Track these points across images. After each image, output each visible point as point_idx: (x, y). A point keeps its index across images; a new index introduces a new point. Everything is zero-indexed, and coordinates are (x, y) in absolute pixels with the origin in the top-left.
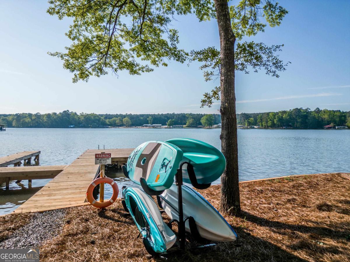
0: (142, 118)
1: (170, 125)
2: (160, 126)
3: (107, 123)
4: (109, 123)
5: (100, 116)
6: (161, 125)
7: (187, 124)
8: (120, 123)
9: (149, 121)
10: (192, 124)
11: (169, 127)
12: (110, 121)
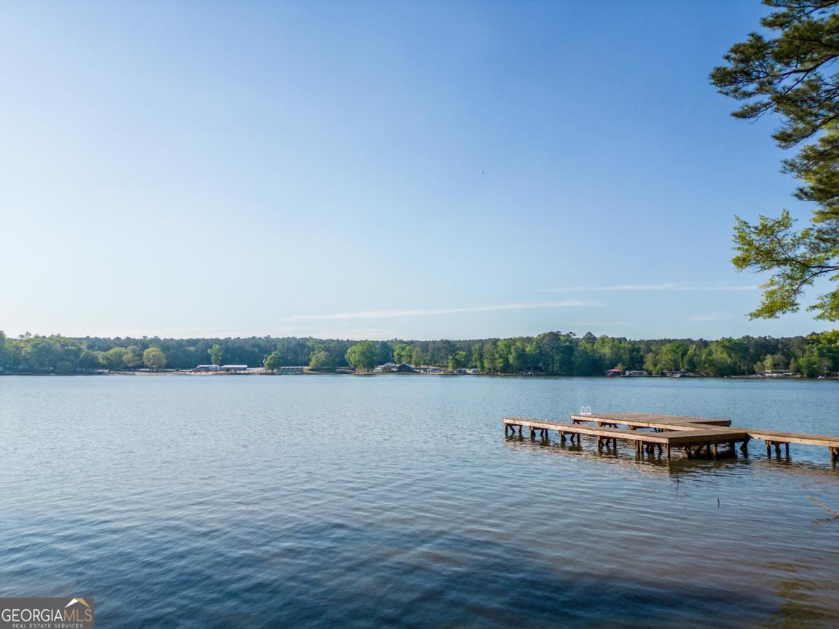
0: (192, 349)
1: (272, 366)
2: (245, 369)
3: (101, 361)
4: (104, 362)
5: (77, 344)
6: (246, 366)
7: (313, 363)
8: (137, 361)
9: (213, 357)
10: (324, 364)
11: (270, 371)
12: (109, 356)
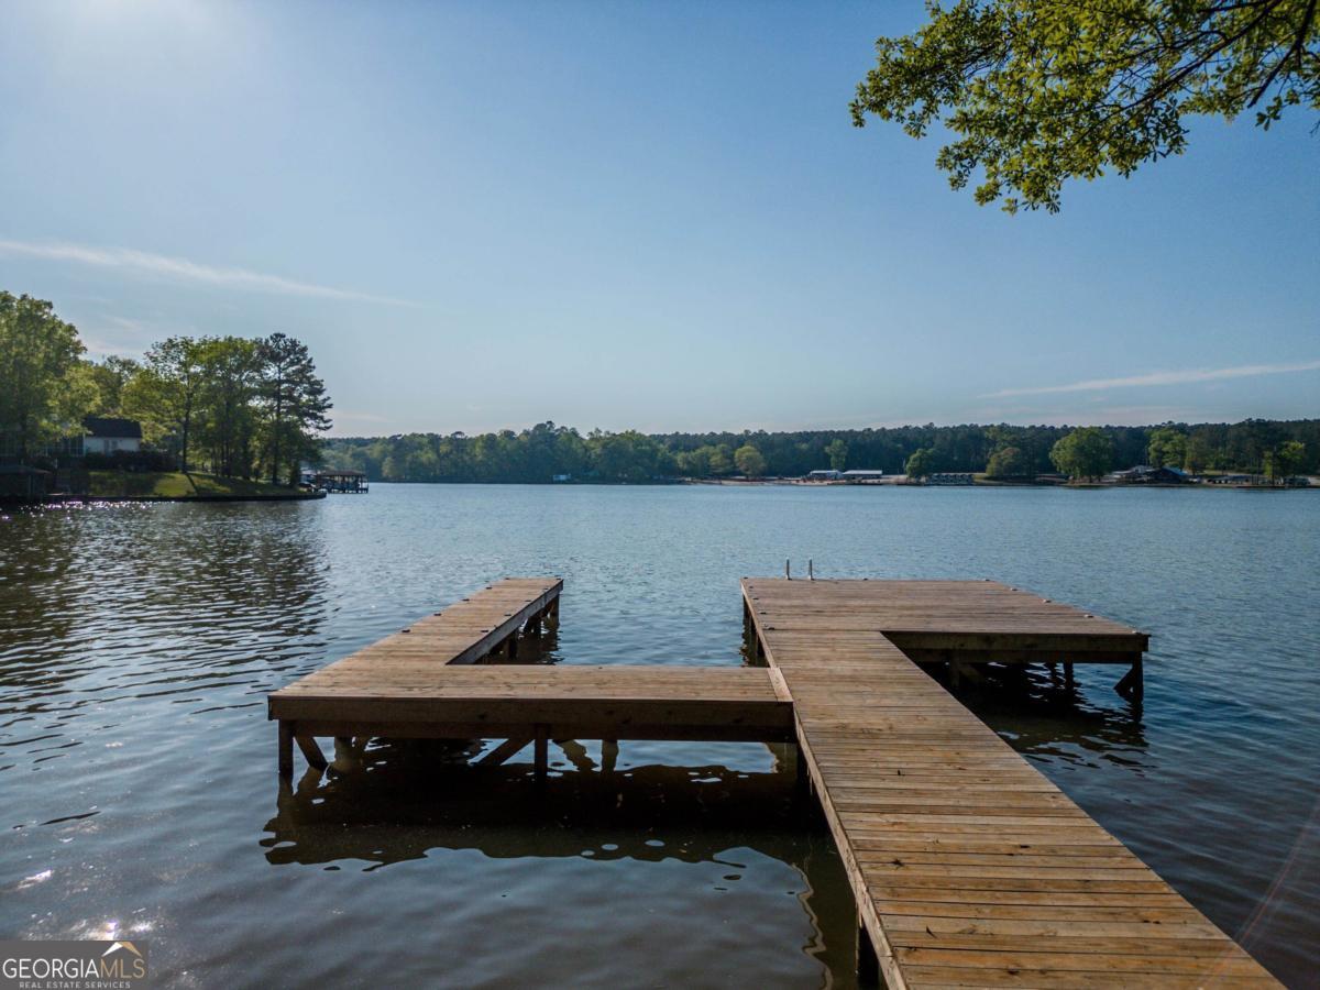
0: (804, 446)
1: (917, 473)
2: (878, 477)
3: (681, 466)
4: (686, 467)
5: (654, 443)
6: (880, 472)
7: (992, 466)
8: (726, 464)
9: (833, 459)
10: (1012, 468)
11: (913, 480)
12: (690, 459)
